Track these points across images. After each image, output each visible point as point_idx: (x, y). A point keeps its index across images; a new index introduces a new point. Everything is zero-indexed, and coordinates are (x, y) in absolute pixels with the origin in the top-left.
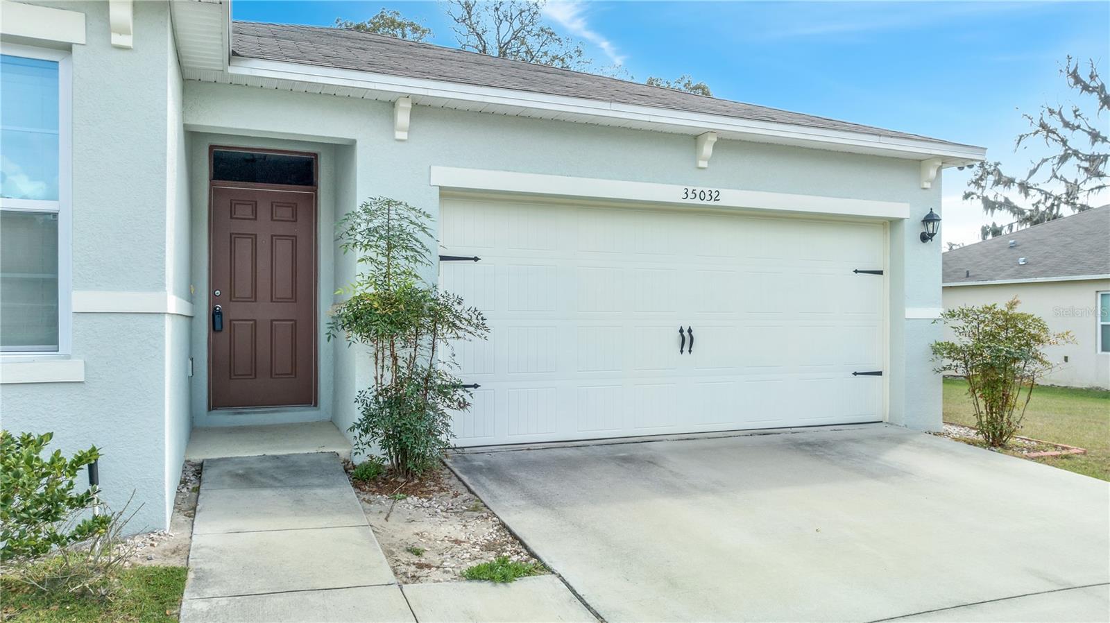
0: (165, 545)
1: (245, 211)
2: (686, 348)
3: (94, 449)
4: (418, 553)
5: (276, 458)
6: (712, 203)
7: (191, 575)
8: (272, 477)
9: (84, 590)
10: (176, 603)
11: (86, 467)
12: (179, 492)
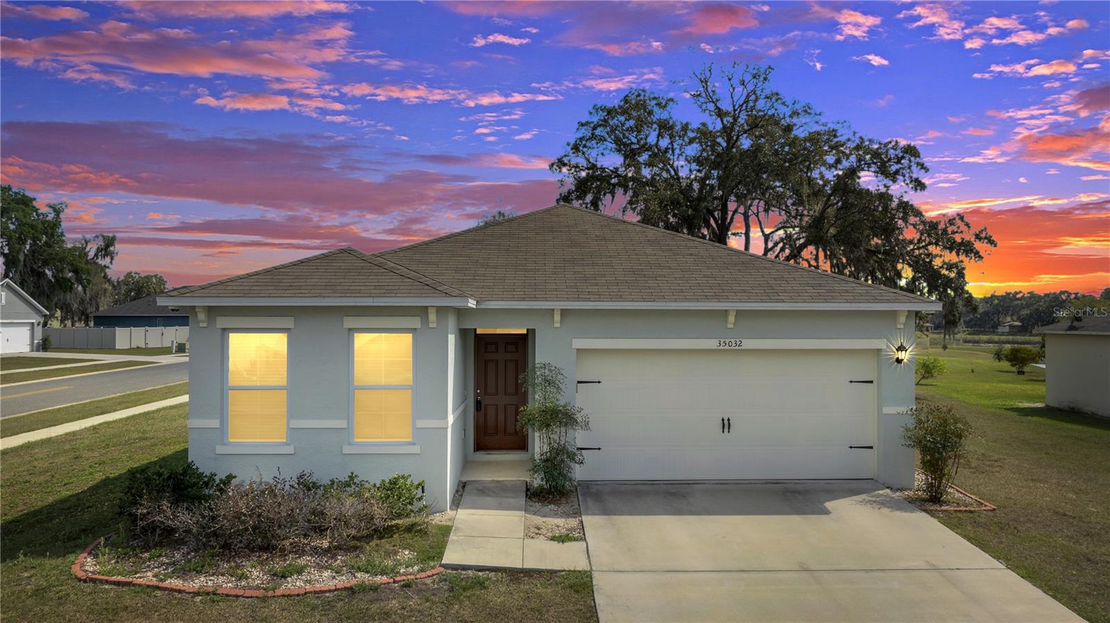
0: (446, 517)
1: (492, 348)
2: (726, 430)
3: (423, 481)
4: (539, 529)
5: (498, 481)
6: (737, 347)
7: (454, 528)
8: (494, 492)
9: (421, 529)
10: (448, 536)
11: (421, 487)
12: (454, 496)
